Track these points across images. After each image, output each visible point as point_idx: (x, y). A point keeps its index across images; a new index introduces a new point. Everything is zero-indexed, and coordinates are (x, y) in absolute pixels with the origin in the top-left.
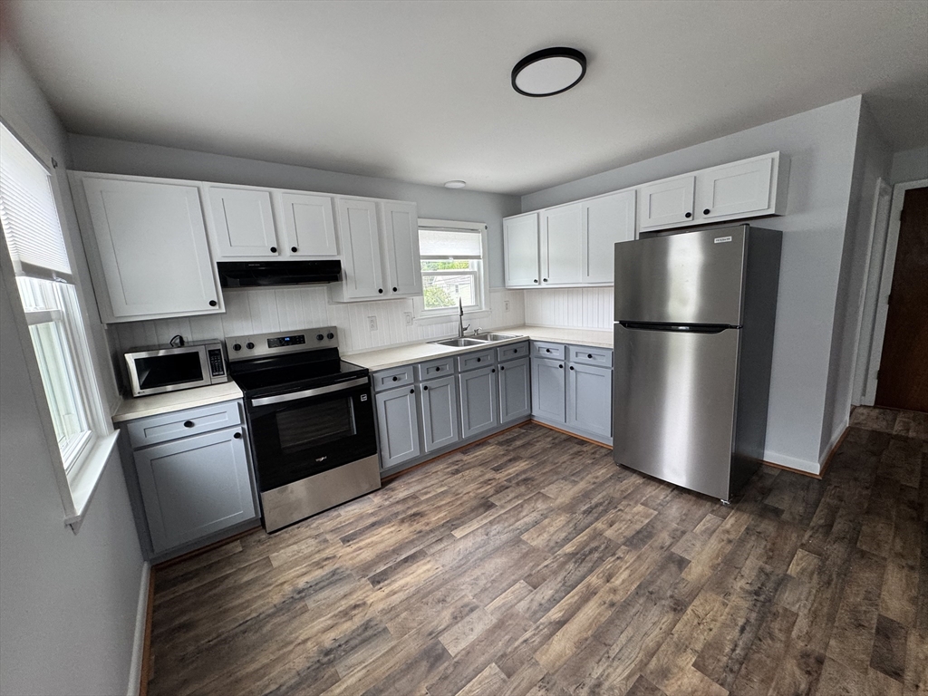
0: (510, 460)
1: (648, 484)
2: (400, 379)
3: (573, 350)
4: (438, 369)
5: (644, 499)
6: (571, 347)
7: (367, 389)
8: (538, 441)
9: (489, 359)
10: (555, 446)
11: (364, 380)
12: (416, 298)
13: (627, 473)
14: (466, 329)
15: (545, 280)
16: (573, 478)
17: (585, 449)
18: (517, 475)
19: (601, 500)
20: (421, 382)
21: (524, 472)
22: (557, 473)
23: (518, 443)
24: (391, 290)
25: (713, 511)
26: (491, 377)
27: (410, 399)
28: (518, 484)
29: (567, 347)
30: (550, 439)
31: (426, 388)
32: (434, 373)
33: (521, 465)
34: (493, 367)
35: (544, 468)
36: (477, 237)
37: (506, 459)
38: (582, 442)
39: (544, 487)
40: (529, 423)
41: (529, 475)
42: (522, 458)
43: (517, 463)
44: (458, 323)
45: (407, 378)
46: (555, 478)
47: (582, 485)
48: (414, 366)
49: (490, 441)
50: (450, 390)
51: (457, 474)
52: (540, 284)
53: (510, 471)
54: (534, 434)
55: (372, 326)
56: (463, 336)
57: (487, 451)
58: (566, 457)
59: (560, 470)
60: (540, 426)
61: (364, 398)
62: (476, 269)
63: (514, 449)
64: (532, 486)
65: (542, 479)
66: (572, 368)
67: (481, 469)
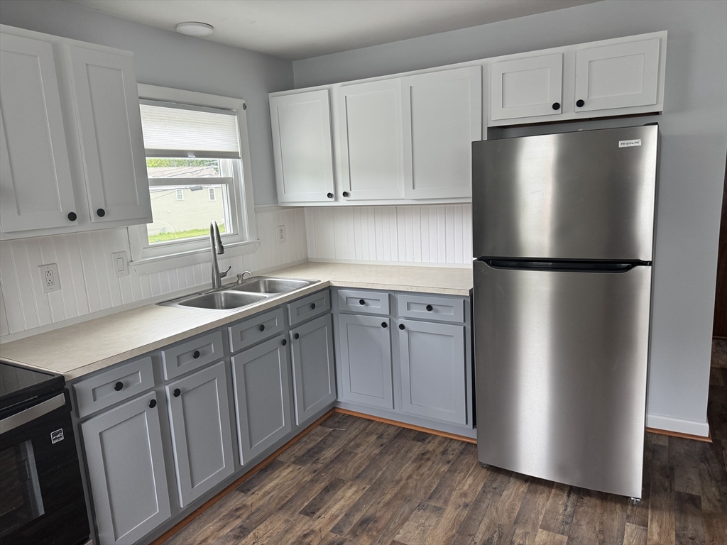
0: (326, 490)
1: (536, 492)
2: (128, 385)
3: (401, 302)
4: (196, 355)
5: (541, 517)
6: (399, 296)
7: (66, 418)
8: (358, 446)
9: (277, 325)
10: (385, 449)
11: (58, 401)
12: (134, 228)
13: (500, 478)
14: (224, 275)
15: (345, 194)
16: (432, 503)
17: (430, 447)
18: (347, 515)
19: (487, 536)
20: (167, 383)
21: (356, 507)
22: (407, 499)
23: (329, 454)
24: (93, 213)
25: (628, 517)
26: (280, 353)
27: (148, 419)
28: (354, 533)
29: (392, 296)
30: (374, 438)
31: (177, 393)
32: (191, 363)
33: (347, 496)
34: (283, 337)
35: (383, 494)
36: (231, 122)
37: (319, 487)
38: (422, 436)
39: (396, 531)
40: (333, 416)
41: (366, 511)
42: (344, 482)
43: (340, 493)
44: (210, 265)
45: (141, 380)
46: (407, 509)
47: (450, 513)
48: (152, 356)
49: (282, 458)
50: (218, 388)
51: (245, 536)
52: (336, 200)
53: (334, 510)
54: (347, 434)
55: (50, 283)
56: (221, 288)
57: (283, 479)
58: (408, 468)
59: (408, 492)
60: (351, 418)
61: (58, 437)
62: (231, 175)
63: (327, 467)
64: (378, 532)
65: (388, 516)
66: (402, 327)
67: (283, 516)
